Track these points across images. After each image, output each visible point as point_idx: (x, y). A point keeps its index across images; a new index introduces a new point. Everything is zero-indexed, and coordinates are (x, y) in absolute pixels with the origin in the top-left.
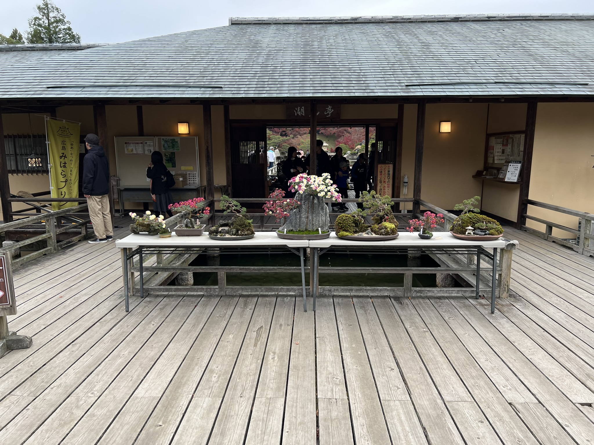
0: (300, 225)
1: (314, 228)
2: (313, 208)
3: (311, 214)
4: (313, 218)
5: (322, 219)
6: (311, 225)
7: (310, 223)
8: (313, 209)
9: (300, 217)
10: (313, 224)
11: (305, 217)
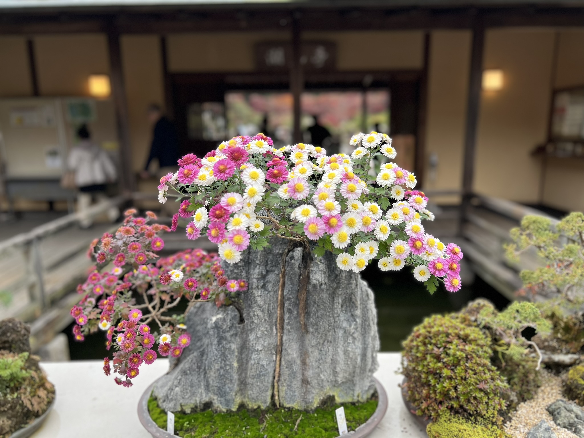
0: (243, 384)
1: (310, 397)
2: (307, 306)
3: (294, 335)
4: (304, 355)
5: (346, 352)
6: (297, 384)
7: (293, 375)
8: (308, 314)
9: (244, 347)
10: (305, 382)
11: (267, 349)
